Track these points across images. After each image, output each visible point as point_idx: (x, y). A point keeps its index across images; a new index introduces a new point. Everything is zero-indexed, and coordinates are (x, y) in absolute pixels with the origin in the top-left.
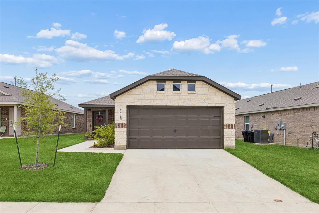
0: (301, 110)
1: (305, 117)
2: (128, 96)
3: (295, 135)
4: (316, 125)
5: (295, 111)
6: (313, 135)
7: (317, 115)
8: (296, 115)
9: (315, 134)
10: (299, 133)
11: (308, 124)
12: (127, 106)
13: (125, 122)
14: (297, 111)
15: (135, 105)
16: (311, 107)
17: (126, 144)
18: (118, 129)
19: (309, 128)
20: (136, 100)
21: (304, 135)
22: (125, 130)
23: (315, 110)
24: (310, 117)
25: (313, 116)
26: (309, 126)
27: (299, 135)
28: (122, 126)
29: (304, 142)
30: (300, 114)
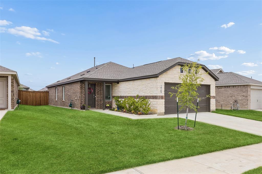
0: (223, 87)
1: (227, 91)
2: (165, 75)
3: (219, 102)
4: (235, 96)
5: (218, 88)
6: (235, 102)
7: (235, 90)
8: (220, 90)
9: (236, 101)
10: (223, 101)
11: (229, 96)
12: (165, 82)
13: (164, 95)
14: (220, 87)
15: (169, 82)
16: (231, 86)
17: (164, 111)
18: (159, 100)
19: (229, 98)
20: (170, 79)
21: (226, 102)
22: (164, 100)
23: (233, 87)
24: (231, 91)
25: (233, 91)
26: (230, 96)
27: (223, 102)
28: (162, 97)
29: (226, 106)
30: (223, 89)
